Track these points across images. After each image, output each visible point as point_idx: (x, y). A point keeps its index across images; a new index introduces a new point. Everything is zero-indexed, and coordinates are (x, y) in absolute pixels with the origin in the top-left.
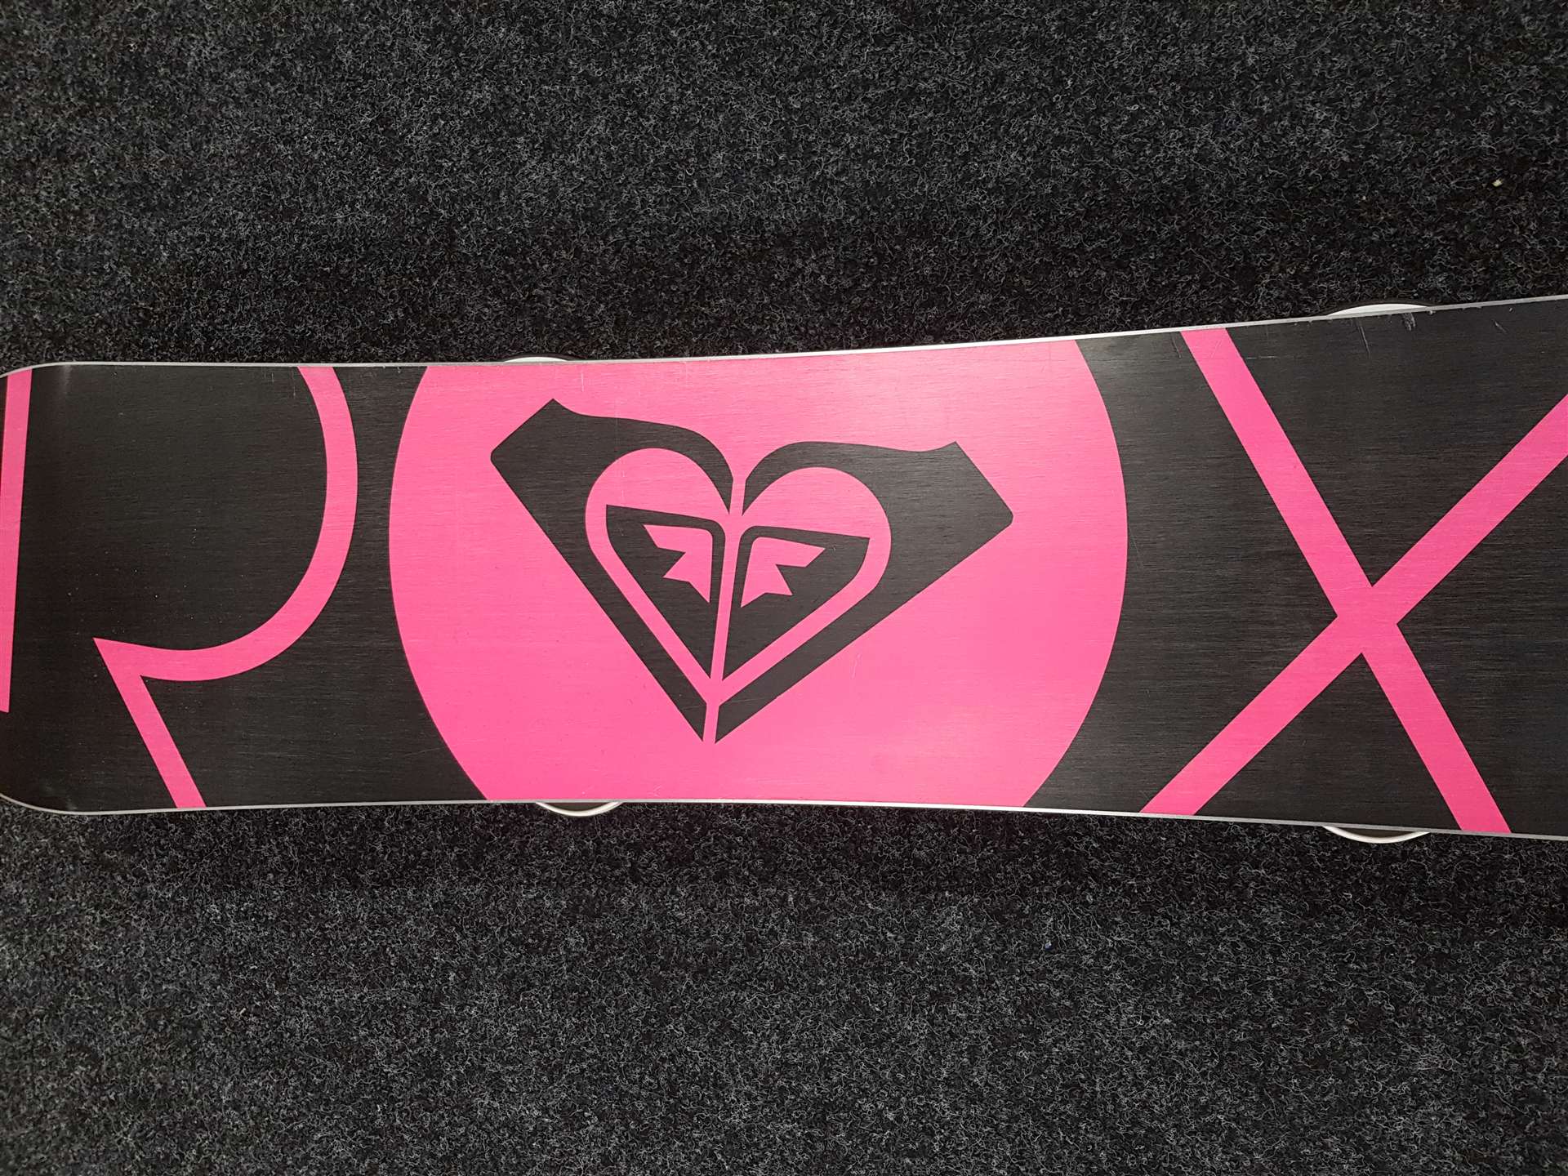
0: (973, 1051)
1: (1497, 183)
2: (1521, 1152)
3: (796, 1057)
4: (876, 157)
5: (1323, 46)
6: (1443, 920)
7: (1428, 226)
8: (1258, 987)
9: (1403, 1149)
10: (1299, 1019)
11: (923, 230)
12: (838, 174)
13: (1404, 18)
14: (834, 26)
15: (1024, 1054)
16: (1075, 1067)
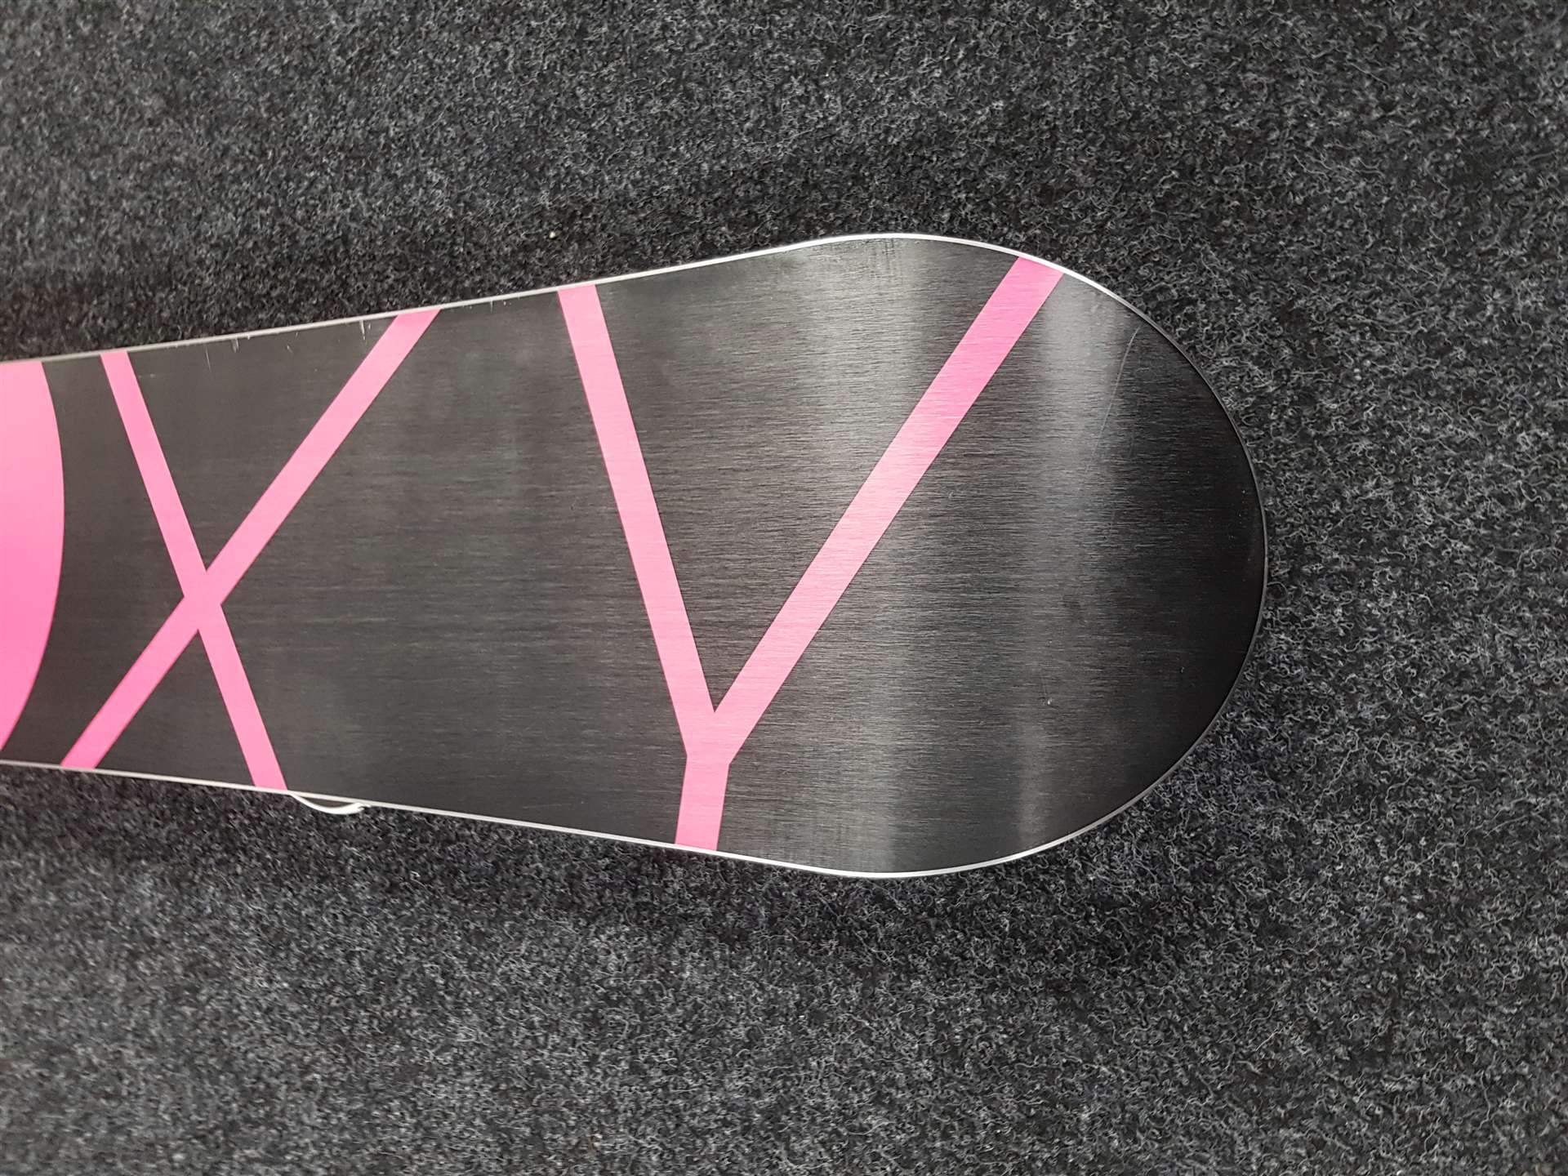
0: (153, 1004)
1: (552, 235)
2: (527, 1125)
3: (37, 1003)
4: (142, 219)
5: (441, 118)
6: (483, 900)
7: (504, 273)
8: (349, 956)
9: (446, 1116)
10: (377, 988)
11: (166, 280)
12: (116, 233)
13: (500, 92)
14: (123, 112)
15: (187, 1010)
16: (221, 1023)
